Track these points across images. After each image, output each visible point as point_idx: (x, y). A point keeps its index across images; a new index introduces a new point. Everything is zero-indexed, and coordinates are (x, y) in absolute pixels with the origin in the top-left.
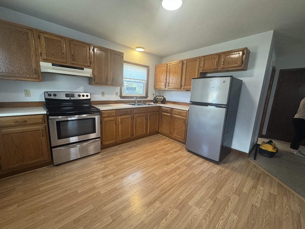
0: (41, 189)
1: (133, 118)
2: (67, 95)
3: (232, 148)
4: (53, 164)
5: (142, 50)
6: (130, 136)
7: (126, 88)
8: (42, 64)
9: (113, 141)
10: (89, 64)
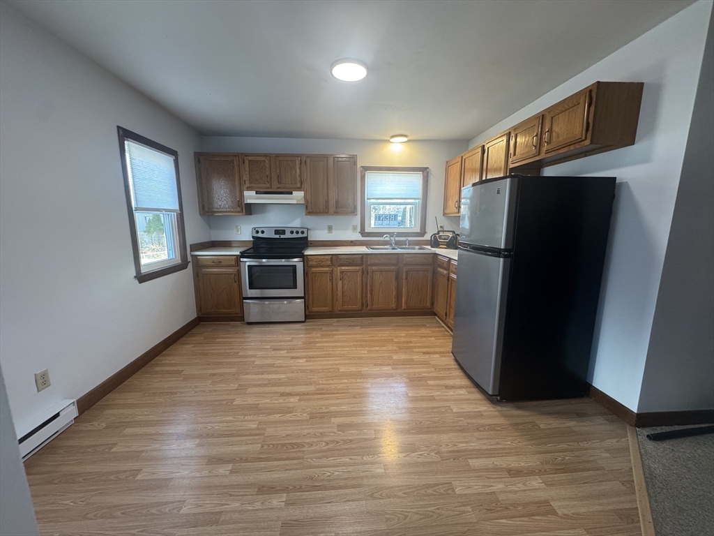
0: (218, 340)
1: (365, 273)
2: (277, 232)
3: (593, 385)
4: (244, 321)
5: (405, 139)
6: (359, 306)
7: (376, 217)
8: (246, 193)
9: (326, 309)
10: (299, 185)
